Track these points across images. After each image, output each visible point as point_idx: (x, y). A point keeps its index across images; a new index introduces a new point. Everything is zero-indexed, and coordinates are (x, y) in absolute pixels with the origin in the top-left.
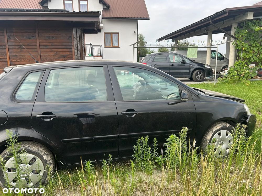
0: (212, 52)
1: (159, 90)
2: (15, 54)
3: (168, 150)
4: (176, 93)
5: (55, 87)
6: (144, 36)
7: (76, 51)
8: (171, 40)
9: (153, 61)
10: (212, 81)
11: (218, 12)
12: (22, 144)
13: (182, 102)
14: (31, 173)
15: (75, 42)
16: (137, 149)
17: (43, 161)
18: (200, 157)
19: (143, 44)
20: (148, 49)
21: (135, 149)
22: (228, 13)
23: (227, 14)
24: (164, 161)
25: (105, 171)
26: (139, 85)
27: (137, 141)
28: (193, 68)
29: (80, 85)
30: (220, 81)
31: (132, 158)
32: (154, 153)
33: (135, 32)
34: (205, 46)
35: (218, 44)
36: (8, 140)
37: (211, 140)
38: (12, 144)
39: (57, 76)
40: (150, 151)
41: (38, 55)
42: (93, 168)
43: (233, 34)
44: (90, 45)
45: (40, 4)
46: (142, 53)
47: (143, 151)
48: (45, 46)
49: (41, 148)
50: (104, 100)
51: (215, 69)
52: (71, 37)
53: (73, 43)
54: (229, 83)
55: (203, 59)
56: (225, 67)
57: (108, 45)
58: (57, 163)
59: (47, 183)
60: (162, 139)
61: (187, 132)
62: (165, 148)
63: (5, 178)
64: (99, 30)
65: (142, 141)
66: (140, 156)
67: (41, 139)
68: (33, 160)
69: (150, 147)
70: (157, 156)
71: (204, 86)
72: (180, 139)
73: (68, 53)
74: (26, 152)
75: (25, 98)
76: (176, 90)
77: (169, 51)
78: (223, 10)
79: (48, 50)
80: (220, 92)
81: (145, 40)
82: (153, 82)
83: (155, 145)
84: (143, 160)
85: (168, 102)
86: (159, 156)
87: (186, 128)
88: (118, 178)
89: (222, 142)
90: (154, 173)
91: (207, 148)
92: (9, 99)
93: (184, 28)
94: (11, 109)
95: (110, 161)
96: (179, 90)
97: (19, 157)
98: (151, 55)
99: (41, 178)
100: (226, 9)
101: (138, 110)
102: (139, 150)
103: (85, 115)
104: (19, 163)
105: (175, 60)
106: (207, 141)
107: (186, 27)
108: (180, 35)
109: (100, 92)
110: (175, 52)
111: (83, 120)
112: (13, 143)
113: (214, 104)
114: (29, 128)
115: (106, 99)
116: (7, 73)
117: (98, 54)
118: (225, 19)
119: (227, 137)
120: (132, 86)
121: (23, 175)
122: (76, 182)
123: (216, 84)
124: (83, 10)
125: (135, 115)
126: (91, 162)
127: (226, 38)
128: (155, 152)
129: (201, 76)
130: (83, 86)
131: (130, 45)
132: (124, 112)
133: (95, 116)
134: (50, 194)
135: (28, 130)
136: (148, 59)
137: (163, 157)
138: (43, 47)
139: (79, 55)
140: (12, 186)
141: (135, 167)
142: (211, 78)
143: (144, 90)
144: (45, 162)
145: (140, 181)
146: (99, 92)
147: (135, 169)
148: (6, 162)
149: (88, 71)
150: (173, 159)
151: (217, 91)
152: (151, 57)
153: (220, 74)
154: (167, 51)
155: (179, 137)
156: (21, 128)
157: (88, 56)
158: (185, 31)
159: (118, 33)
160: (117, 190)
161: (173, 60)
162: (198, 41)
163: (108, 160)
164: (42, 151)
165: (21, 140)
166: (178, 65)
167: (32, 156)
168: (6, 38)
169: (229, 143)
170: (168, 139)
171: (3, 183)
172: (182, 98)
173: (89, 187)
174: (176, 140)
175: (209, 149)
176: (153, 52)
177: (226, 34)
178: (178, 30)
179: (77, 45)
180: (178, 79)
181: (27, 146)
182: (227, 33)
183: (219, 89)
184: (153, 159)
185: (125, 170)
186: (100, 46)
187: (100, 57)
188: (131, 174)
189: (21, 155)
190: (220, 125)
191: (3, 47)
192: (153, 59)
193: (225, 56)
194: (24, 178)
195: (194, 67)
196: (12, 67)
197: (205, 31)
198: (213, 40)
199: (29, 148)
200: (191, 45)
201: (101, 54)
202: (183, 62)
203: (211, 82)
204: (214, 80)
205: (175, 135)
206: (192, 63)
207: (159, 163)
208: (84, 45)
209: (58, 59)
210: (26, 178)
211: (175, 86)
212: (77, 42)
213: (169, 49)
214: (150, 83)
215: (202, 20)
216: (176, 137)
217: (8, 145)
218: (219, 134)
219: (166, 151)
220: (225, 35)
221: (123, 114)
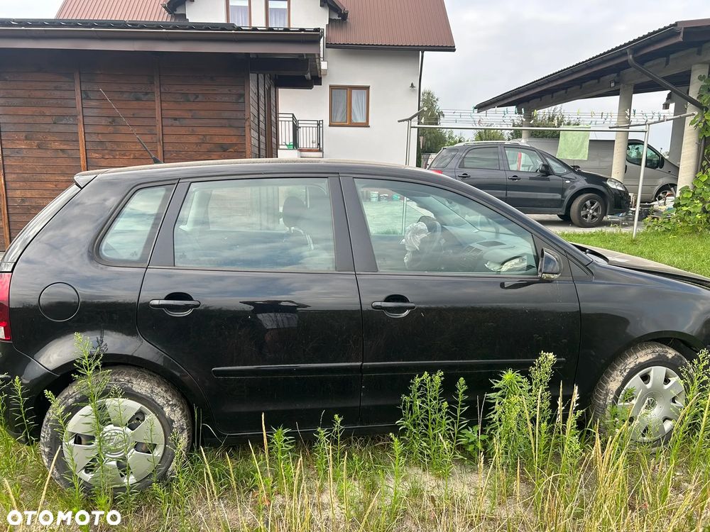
0: (629, 144)
1: (476, 245)
2: (101, 138)
3: (497, 414)
4: (525, 257)
5: (198, 227)
6: (436, 96)
7: (255, 134)
8: (513, 109)
9: (462, 166)
10: (625, 226)
11: (654, 32)
12: (113, 374)
13: (542, 281)
14: (132, 451)
15: (253, 110)
16: (411, 406)
17: (162, 420)
18: (585, 439)
19: (434, 118)
20: (447, 133)
21: (404, 405)
22: (682, 34)
23: (680, 39)
24: (483, 441)
25: (323, 459)
26: (420, 232)
27: (412, 384)
28: (574, 187)
29: (261, 225)
30: (649, 227)
31: (395, 429)
32: (456, 418)
33: (412, 84)
34: (610, 128)
35: (650, 121)
36: (78, 361)
37: (618, 392)
38: (89, 373)
39: (205, 200)
40: (447, 413)
41: (158, 143)
42: (291, 447)
43: (693, 93)
44: (291, 119)
45: (165, 7)
46: (430, 142)
47: (427, 411)
48: (175, 119)
49: (158, 387)
50: (326, 269)
51: (636, 193)
52: (242, 96)
53: (247, 113)
54: (677, 233)
55: (604, 165)
56: (668, 188)
57: (338, 120)
58: (198, 429)
59: (172, 479)
60: (482, 383)
61: (554, 367)
62: (489, 407)
63: (67, 460)
64: (317, 80)
65: (426, 385)
66: (419, 424)
67: (160, 362)
68: (139, 416)
69: (446, 403)
70: (463, 429)
71: (604, 239)
72: (531, 384)
73: (234, 140)
74: (121, 394)
75: (124, 254)
76: (525, 247)
77: (506, 138)
78: (668, 27)
79: (183, 130)
80: (650, 258)
81: (440, 106)
82: (459, 224)
83: (461, 398)
84: (425, 435)
85: (502, 280)
86: (471, 429)
87: (551, 356)
88: (355, 479)
89: (652, 398)
90: (453, 474)
91: (608, 414)
92: (82, 255)
93: (551, 75)
94: (86, 282)
95: (337, 433)
96: (534, 247)
97: (102, 408)
98: (456, 150)
99: (157, 463)
100: (676, 24)
101: (415, 298)
102: (415, 408)
103: (273, 307)
104: (104, 423)
105: (523, 163)
106: (607, 394)
107: (559, 72)
108: (540, 95)
109: (317, 246)
110: (523, 142)
111: (267, 320)
112: (90, 370)
113: (632, 291)
114: (130, 332)
115: (331, 266)
116: (82, 189)
117: (311, 144)
118: (673, 52)
119: (666, 387)
120: (400, 231)
121: (110, 454)
122: (246, 484)
123: (637, 234)
124: (278, 24)
125: (407, 312)
126: (285, 431)
127: (672, 106)
128: (460, 416)
129: (596, 210)
130: (268, 229)
131: (399, 121)
132: (379, 304)
133: (298, 309)
134: (178, 508)
135: (129, 339)
136: (448, 160)
137: (483, 432)
138: (170, 122)
139: (262, 146)
140: (82, 482)
141: (403, 454)
142: (623, 218)
143: (435, 245)
144: (167, 424)
145: (416, 493)
146: (312, 247)
147: (403, 460)
148: (69, 418)
149: (284, 189)
150: (508, 440)
151: (641, 254)
152: (454, 156)
153: (650, 206)
154: (501, 138)
155: (530, 379)
156: (109, 333)
157: (286, 147)
158: (555, 84)
159: (367, 88)
160: (352, 513)
161: (518, 163)
162: (593, 114)
163: (331, 431)
164: (161, 396)
165: (112, 362)
166: (531, 178)
167: (136, 406)
168: (78, 98)
169: (672, 404)
170: (497, 383)
171: (60, 473)
172: (541, 270)
173: (279, 497)
174: (521, 387)
175: (614, 417)
176: (460, 141)
177: (673, 94)
178: (535, 82)
179: (259, 119)
180: (532, 217)
181: (123, 379)
182: (675, 92)
183: (646, 250)
184: (454, 434)
185: (374, 460)
186: (316, 122)
187: (317, 151)
188: (392, 473)
189: (110, 402)
190: (649, 351)
191: (71, 121)
192: (460, 161)
193: (667, 157)
194: (114, 463)
195: (575, 184)
196: (95, 173)
197: (613, 85)
198: (634, 111)
199: (130, 385)
200: (569, 124)
201: (319, 144)
202: (547, 171)
203: (624, 230)
204: (633, 225)
205: (519, 374)
206: (572, 175)
207: (470, 448)
208: (276, 118)
209: (207, 156)
210: (118, 463)
211: (522, 237)
212: (258, 111)
213: (507, 134)
214: (452, 225)
215: (605, 53)
216: (520, 380)
217: (79, 374)
218: (645, 378)
219: (491, 417)
220: (669, 97)
221: (376, 307)
